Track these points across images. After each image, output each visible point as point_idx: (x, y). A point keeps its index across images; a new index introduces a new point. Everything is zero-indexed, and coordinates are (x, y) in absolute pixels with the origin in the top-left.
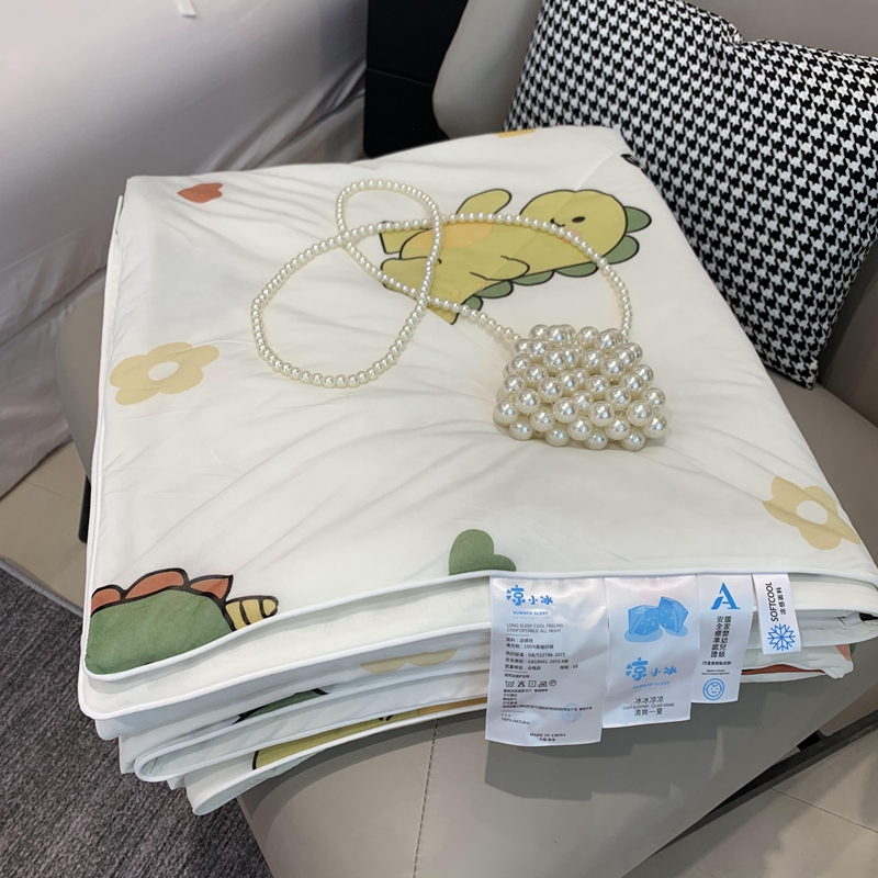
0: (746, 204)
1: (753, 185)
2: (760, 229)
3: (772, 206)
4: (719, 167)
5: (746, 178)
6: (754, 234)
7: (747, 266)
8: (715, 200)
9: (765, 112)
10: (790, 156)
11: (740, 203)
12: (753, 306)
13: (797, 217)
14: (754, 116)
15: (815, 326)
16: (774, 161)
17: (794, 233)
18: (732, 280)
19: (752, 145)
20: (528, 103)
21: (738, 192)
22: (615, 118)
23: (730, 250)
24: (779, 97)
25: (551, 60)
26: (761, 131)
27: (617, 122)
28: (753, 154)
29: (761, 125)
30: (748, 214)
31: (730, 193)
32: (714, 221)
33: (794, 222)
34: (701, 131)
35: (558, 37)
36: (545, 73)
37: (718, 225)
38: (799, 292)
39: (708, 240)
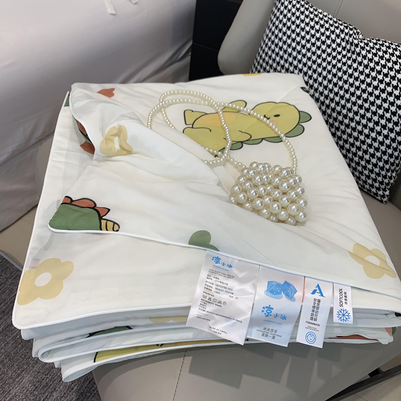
0: (359, 114)
1: (363, 105)
2: (365, 126)
3: (371, 116)
4: (347, 96)
5: (360, 102)
6: (362, 128)
7: (358, 144)
8: (344, 112)
9: (371, 72)
10: (381, 93)
11: (356, 113)
12: (359, 163)
13: (383, 122)
14: (365, 73)
15: (389, 174)
16: (373, 95)
17: (381, 129)
18: (350, 150)
19: (363, 86)
20: (261, 61)
21: (355, 108)
22: (301, 70)
23: (350, 135)
24: (378, 65)
25: (273, 42)
26: (368, 80)
27: (301, 72)
28: (364, 91)
29: (368, 77)
30: (360, 119)
31: (352, 108)
32: (343, 121)
33: (381, 124)
34: (340, 79)
35: (276, 32)
36: (270, 48)
37: (345, 123)
38: (382, 158)
39: (340, 130)
